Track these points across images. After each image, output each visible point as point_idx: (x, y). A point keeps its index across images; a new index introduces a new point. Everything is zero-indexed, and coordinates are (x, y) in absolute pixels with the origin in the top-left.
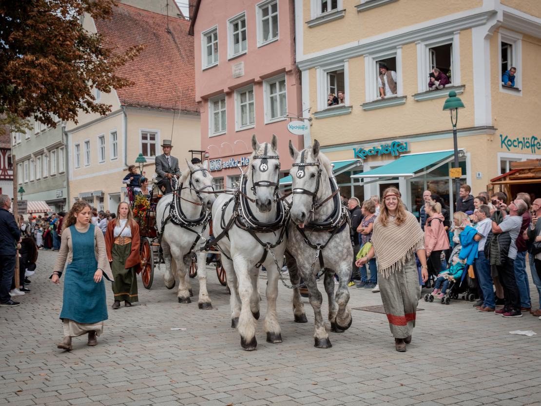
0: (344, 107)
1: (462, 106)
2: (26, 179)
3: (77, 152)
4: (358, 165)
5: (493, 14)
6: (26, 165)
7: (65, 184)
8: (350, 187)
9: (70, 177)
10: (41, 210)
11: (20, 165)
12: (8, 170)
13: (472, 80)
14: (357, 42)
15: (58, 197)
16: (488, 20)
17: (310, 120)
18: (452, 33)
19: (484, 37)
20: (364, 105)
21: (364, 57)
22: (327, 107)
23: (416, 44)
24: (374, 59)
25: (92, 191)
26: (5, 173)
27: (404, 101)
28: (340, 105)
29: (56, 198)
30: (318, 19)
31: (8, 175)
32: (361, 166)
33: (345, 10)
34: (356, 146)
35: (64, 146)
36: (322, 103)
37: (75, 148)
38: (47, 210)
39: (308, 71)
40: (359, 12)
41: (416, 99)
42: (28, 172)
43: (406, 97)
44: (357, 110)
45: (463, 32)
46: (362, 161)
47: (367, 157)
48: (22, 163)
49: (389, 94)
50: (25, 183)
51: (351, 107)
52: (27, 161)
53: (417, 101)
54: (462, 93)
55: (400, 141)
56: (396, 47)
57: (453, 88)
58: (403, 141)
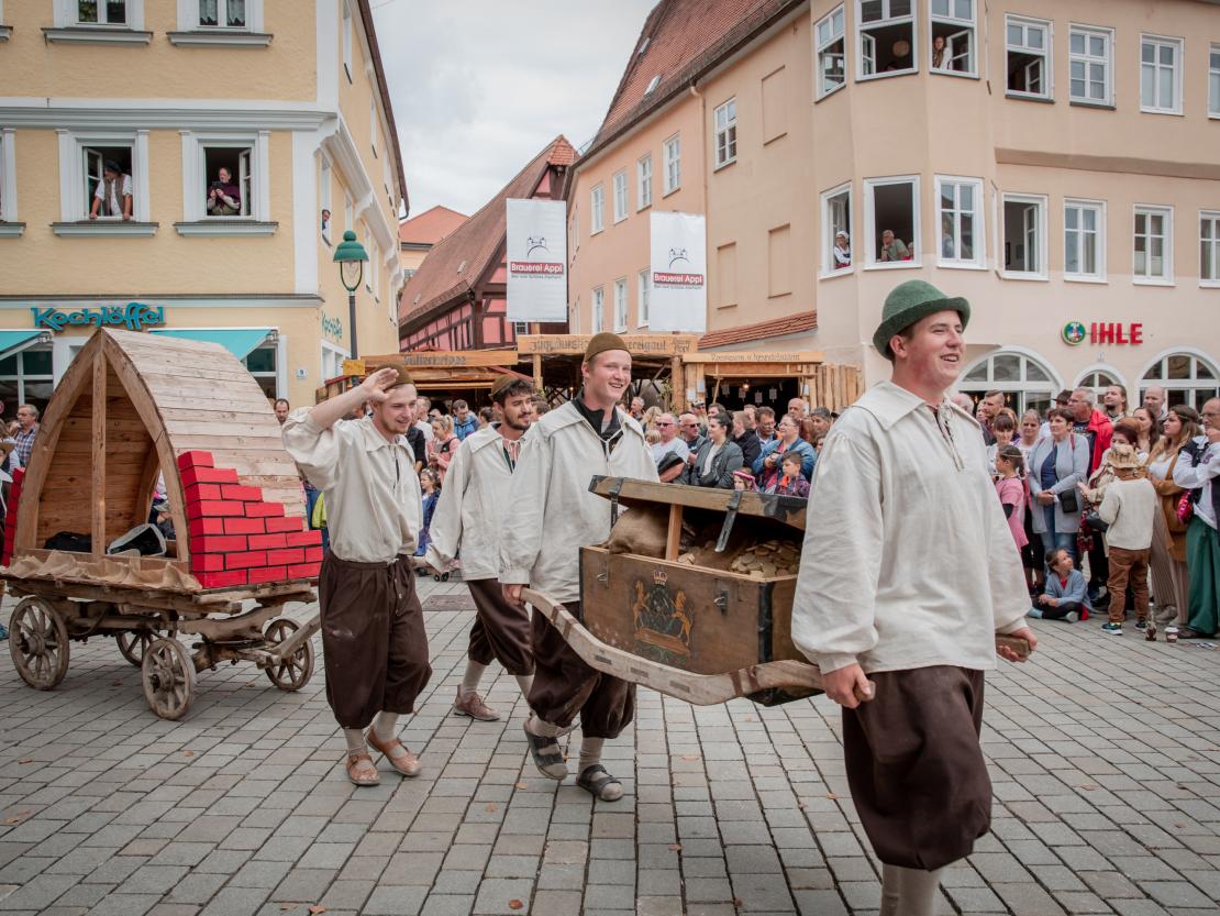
4: (44, 340)
8: (16, 382)
13: (291, 217)
14: (45, 99)
16: (321, 124)
18: (255, 131)
19: (312, 152)
20: (55, 225)
21: (57, 133)
23: (180, 134)
24: (78, 140)
27: (152, 231)
32: (48, 342)
33: (11, 28)
34: (35, 304)
40: (48, 41)
41: (180, 231)
43: (156, 225)
45: (275, 134)
46: (52, 334)
51: (24, 225)
53: (182, 235)
54: (273, 234)
55: (144, 302)
56: (134, 130)
57: (255, 223)
58: (153, 305)
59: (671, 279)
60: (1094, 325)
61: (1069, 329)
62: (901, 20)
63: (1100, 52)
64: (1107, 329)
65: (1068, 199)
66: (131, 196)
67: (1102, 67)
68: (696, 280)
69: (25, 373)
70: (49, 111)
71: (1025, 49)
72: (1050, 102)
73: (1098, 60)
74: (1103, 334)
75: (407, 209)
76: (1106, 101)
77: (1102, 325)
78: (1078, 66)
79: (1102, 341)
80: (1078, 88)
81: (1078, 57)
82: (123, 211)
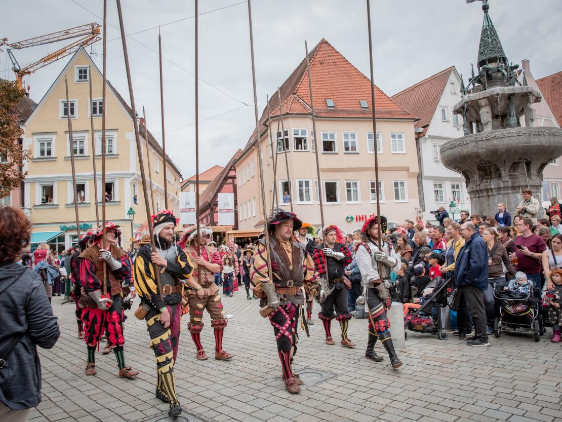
0: (53, 205)
1: (135, 213)
4: (63, 234)
5: (134, 174)
8: (56, 245)
13: (124, 200)
14: (64, 174)
16: (131, 176)
17: (30, 209)
18: (115, 178)
19: (129, 183)
20: (66, 205)
21: (67, 182)
22: (41, 204)
23: (97, 180)
24: (73, 183)
27: (90, 205)
28: (49, 203)
30: (38, 158)
33: (57, 158)
34: (61, 224)
36: (39, 201)
39: (29, 184)
40: (65, 160)
43: (90, 203)
44: (62, 206)
45: (120, 179)
46: (65, 232)
47: (68, 230)
49: (80, 202)
51: (58, 205)
54: (119, 204)
55: (86, 223)
56: (85, 180)
57: (115, 202)
58: (89, 224)
59: (224, 211)
60: (357, 216)
61: (348, 218)
62: (286, 137)
63: (354, 138)
64: (361, 217)
65: (346, 180)
66: (84, 197)
67: (355, 142)
68: (231, 211)
69: (59, 242)
70: (65, 177)
71: (329, 139)
72: (337, 154)
73: (354, 140)
74: (360, 218)
75: (183, 180)
76: (356, 152)
77: (360, 216)
78: (346, 143)
79: (360, 221)
80: (347, 149)
81: (346, 140)
82: (81, 200)
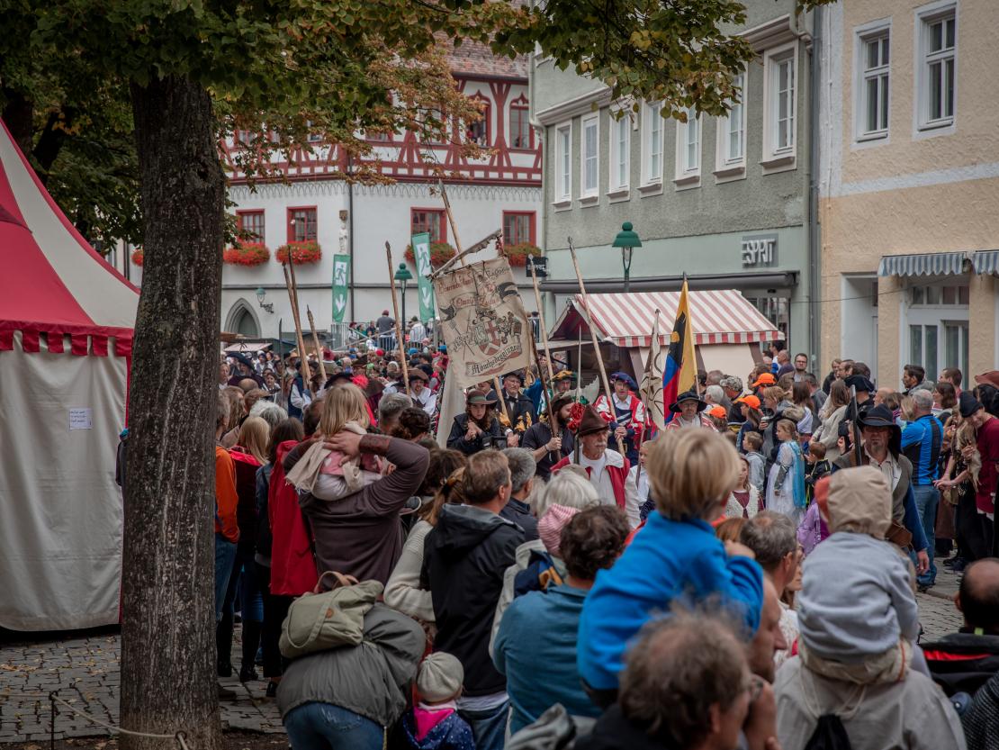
2: (588, 186)
3: (865, 67)
6: (591, 131)
7: (797, 208)
9: (824, 179)
10: (737, 335)
11: (561, 130)
12: (511, 150)
15: (747, 265)
25: (968, 247)
26: (456, 160)
29: (740, 270)
31: (510, 169)
35: (795, 44)
37: (859, 53)
38: (762, 334)
42: (598, 156)
48: (570, 123)
50: (584, 201)
52: (597, 113)
